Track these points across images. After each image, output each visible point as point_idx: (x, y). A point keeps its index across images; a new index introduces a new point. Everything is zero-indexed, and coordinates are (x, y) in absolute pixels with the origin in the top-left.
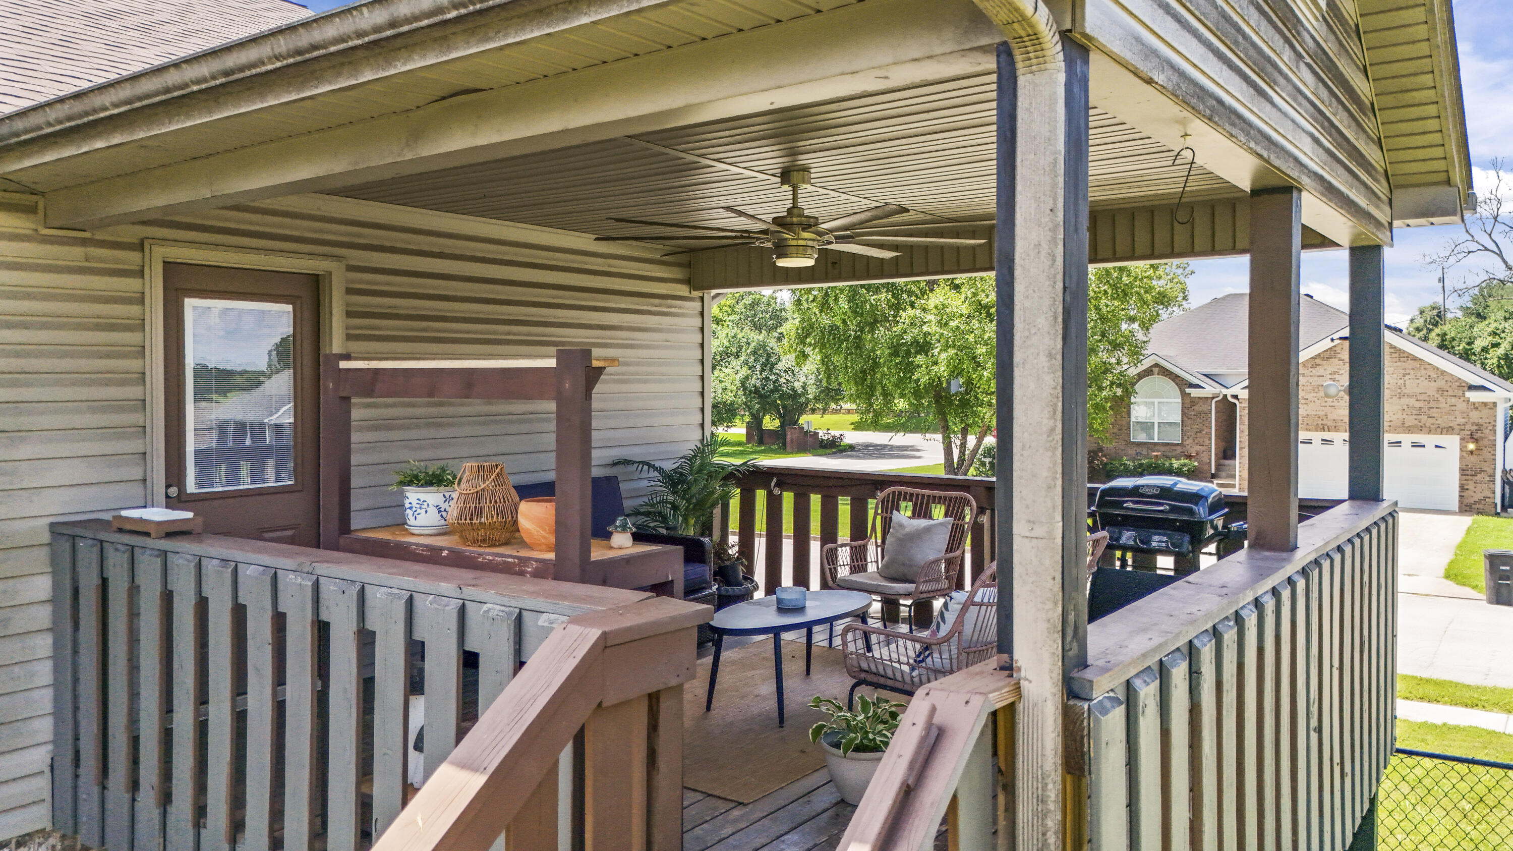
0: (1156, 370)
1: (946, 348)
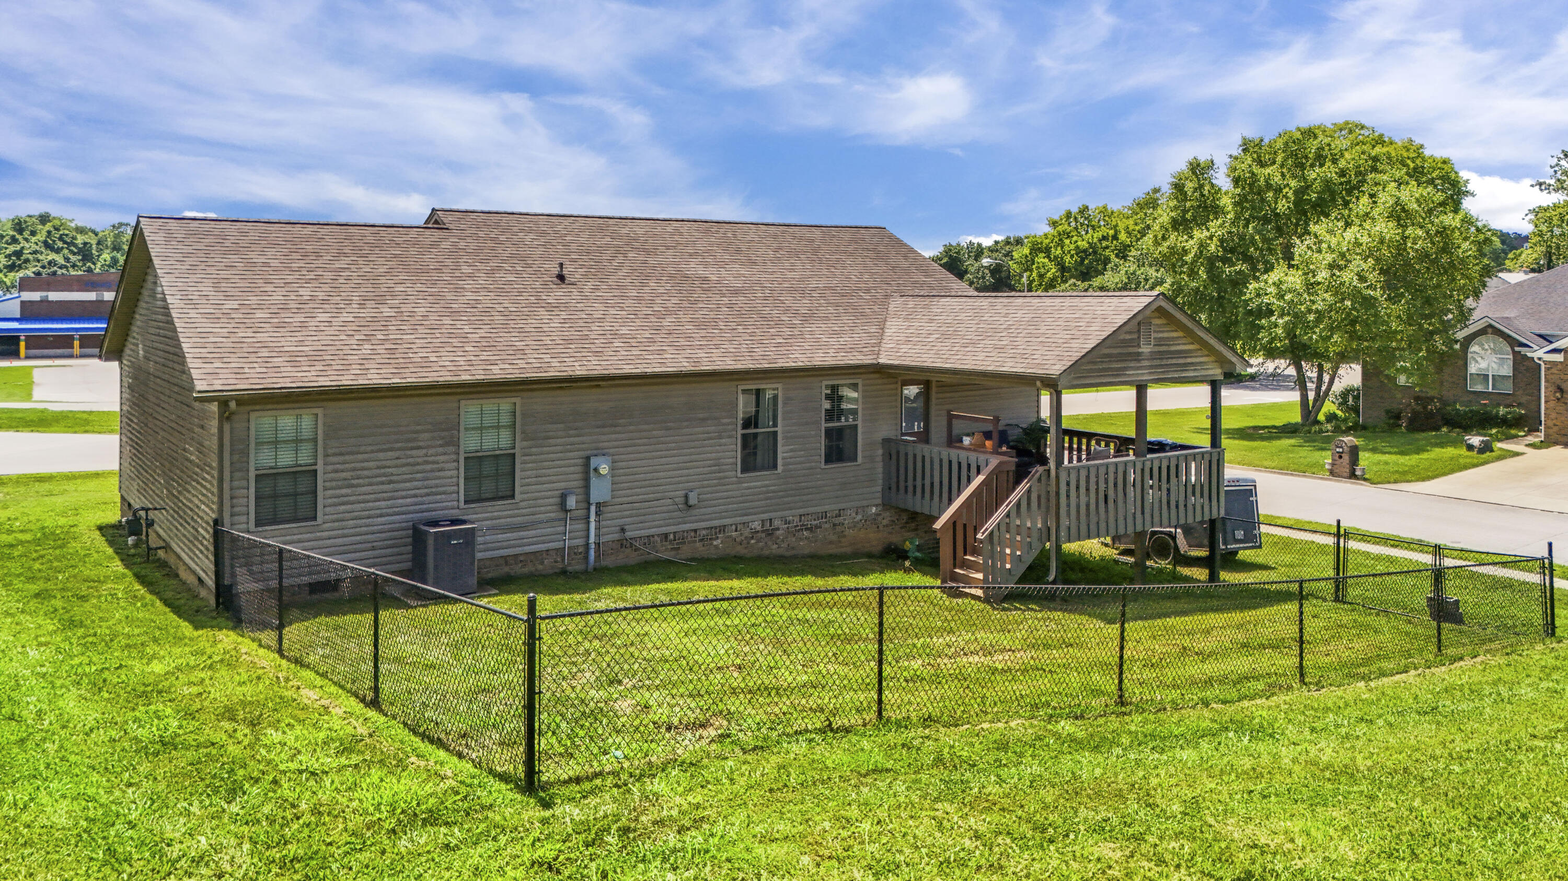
0: (1490, 330)
1: (1281, 316)
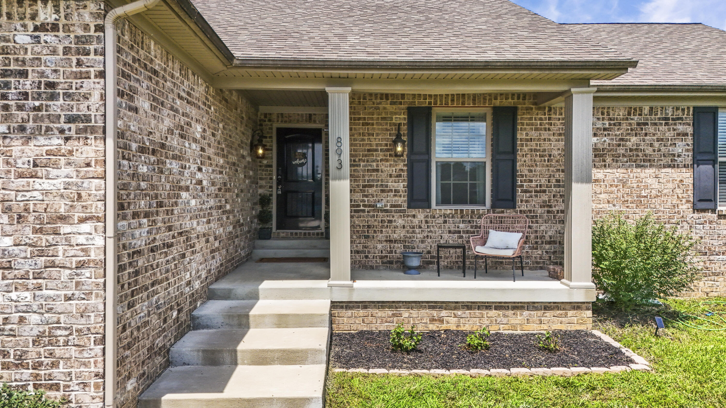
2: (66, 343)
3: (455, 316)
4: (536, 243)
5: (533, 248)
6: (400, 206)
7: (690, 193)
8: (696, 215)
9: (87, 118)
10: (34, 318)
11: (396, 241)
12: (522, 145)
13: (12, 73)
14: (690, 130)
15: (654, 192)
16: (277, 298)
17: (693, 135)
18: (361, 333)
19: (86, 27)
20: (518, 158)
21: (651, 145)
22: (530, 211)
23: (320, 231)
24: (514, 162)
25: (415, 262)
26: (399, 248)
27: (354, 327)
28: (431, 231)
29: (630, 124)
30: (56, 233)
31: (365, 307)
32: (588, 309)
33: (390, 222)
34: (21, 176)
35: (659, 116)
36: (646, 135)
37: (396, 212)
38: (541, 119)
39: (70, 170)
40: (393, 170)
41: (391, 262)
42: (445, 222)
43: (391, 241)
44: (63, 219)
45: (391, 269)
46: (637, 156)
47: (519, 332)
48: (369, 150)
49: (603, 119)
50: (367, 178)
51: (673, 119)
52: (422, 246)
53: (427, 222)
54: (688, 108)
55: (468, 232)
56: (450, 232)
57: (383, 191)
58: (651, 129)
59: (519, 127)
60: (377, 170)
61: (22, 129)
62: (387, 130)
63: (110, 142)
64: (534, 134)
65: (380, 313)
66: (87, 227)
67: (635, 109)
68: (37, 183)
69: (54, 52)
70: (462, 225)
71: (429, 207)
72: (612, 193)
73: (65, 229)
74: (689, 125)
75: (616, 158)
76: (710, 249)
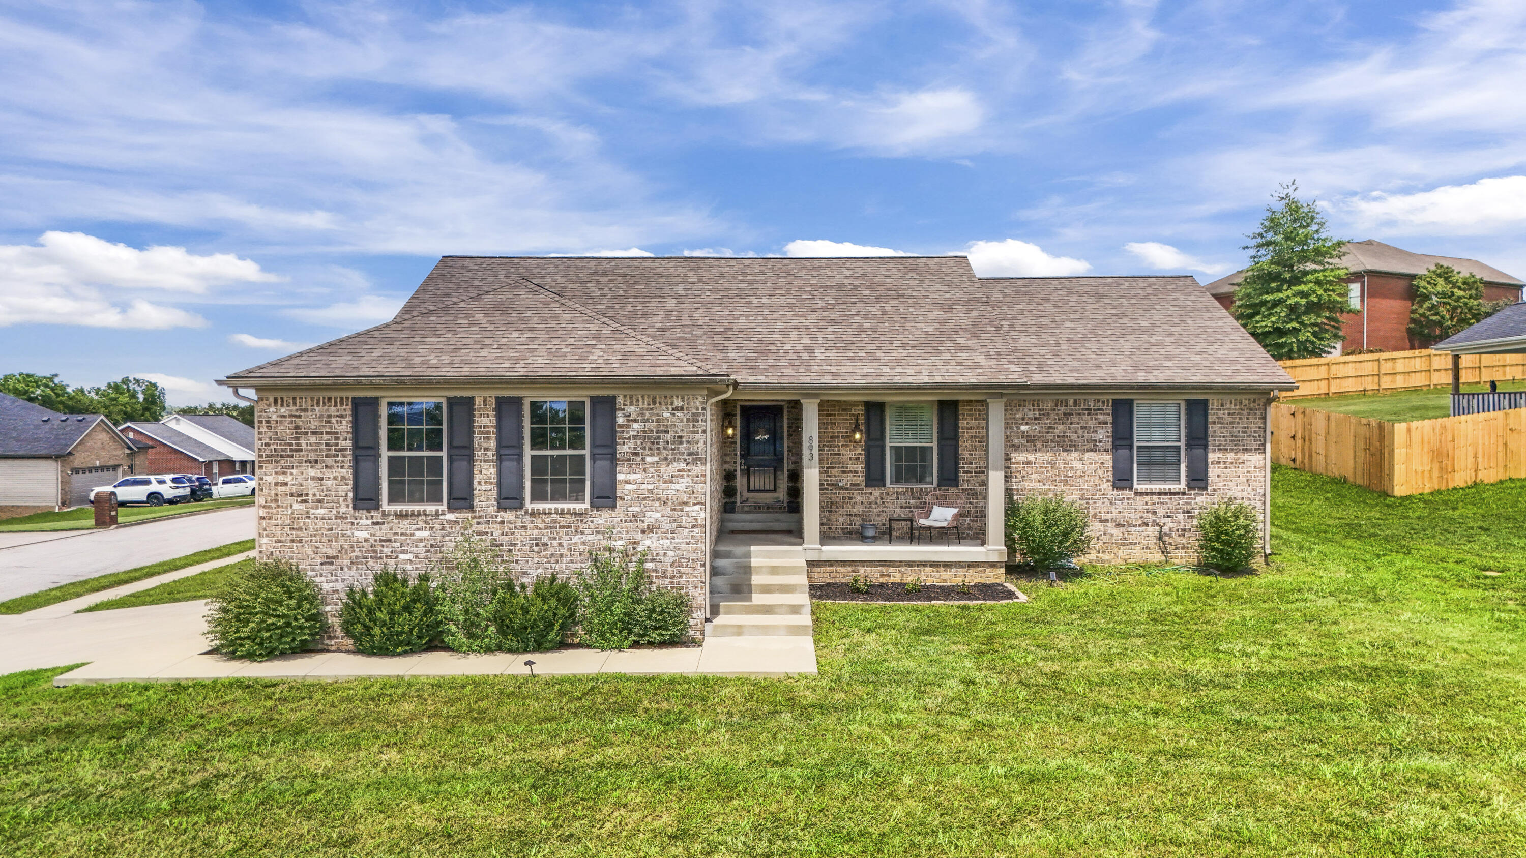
2: (687, 566)
3: (900, 572)
4: (976, 516)
5: (973, 521)
6: (859, 485)
7: (1110, 474)
8: (1115, 492)
9: (698, 454)
10: (671, 553)
11: (855, 515)
12: (964, 433)
13: (661, 432)
14: (1109, 419)
15: (1078, 473)
16: (764, 557)
17: (1112, 424)
18: (829, 585)
19: (697, 409)
20: (960, 443)
21: (1076, 433)
22: (971, 489)
23: (782, 505)
24: (956, 447)
25: (871, 533)
26: (858, 521)
27: (823, 580)
28: (885, 507)
29: (1057, 414)
30: (682, 510)
31: (831, 565)
32: (1001, 567)
33: (850, 498)
34: (665, 482)
35: (1082, 407)
36: (1071, 423)
37: (855, 490)
38: (979, 410)
39: (689, 479)
40: (852, 454)
41: (851, 533)
42: (898, 498)
43: (851, 515)
44: (685, 503)
45: (851, 539)
46: (1064, 441)
47: (948, 584)
48: (831, 437)
49: (1034, 410)
50: (830, 461)
51: (1095, 410)
52: (878, 519)
53: (882, 498)
54: (1108, 400)
55: (917, 507)
56: (902, 507)
57: (844, 472)
58: (1075, 419)
59: (961, 417)
60: (839, 454)
61: (666, 459)
62: (847, 420)
63: (708, 465)
64: (973, 423)
65: (842, 570)
66: (697, 508)
67: (1061, 402)
68: (673, 486)
69: (682, 421)
70: (912, 501)
71: (884, 486)
72: (1042, 473)
73: (686, 508)
74: (1109, 414)
75: (1046, 443)
76: (1127, 522)
